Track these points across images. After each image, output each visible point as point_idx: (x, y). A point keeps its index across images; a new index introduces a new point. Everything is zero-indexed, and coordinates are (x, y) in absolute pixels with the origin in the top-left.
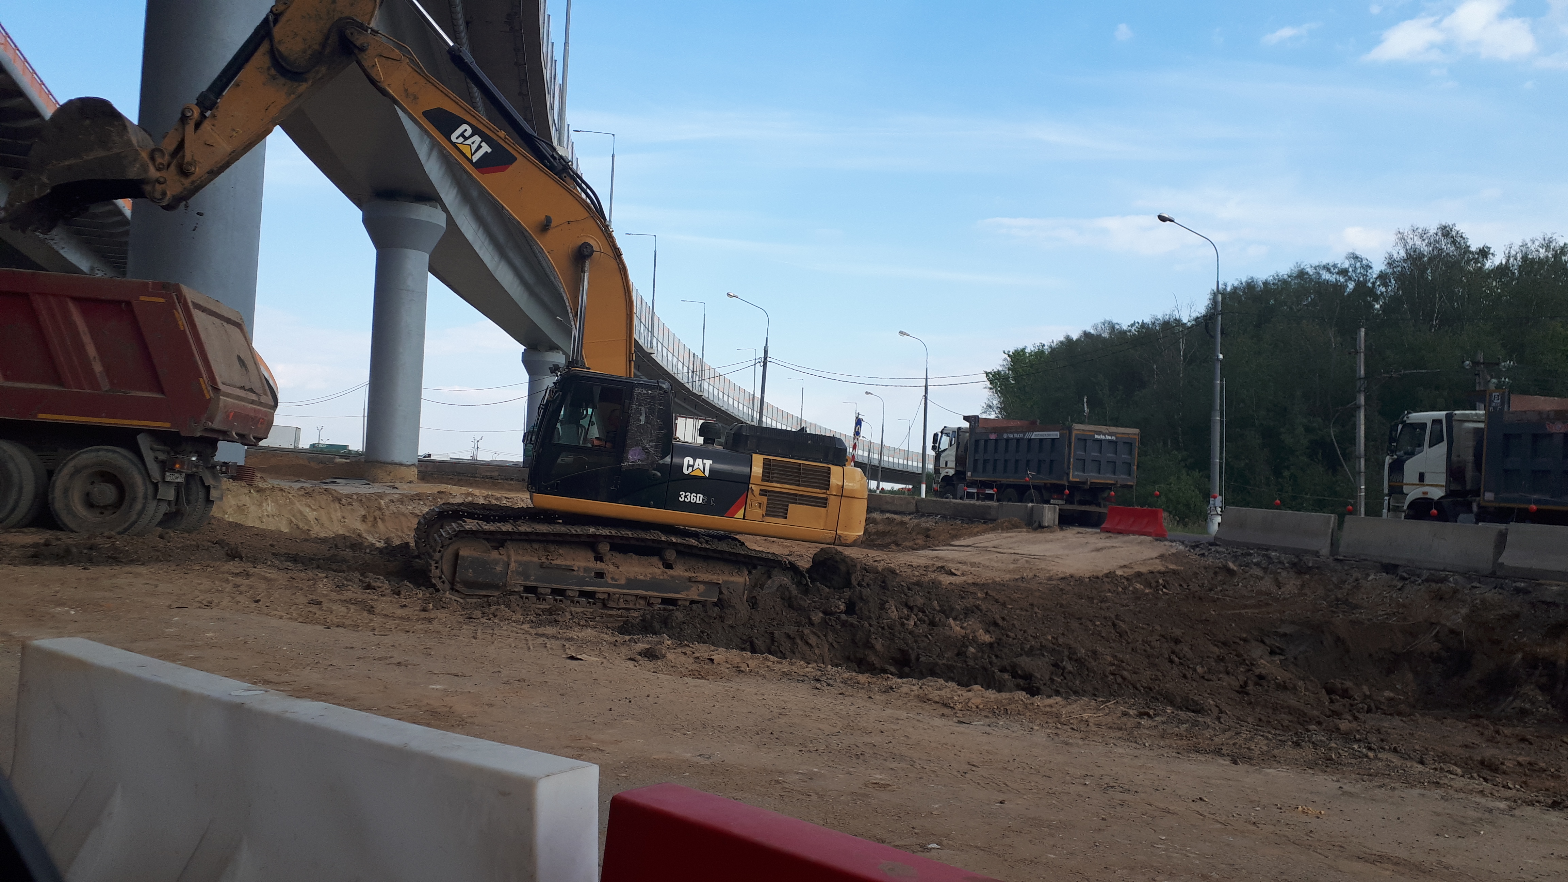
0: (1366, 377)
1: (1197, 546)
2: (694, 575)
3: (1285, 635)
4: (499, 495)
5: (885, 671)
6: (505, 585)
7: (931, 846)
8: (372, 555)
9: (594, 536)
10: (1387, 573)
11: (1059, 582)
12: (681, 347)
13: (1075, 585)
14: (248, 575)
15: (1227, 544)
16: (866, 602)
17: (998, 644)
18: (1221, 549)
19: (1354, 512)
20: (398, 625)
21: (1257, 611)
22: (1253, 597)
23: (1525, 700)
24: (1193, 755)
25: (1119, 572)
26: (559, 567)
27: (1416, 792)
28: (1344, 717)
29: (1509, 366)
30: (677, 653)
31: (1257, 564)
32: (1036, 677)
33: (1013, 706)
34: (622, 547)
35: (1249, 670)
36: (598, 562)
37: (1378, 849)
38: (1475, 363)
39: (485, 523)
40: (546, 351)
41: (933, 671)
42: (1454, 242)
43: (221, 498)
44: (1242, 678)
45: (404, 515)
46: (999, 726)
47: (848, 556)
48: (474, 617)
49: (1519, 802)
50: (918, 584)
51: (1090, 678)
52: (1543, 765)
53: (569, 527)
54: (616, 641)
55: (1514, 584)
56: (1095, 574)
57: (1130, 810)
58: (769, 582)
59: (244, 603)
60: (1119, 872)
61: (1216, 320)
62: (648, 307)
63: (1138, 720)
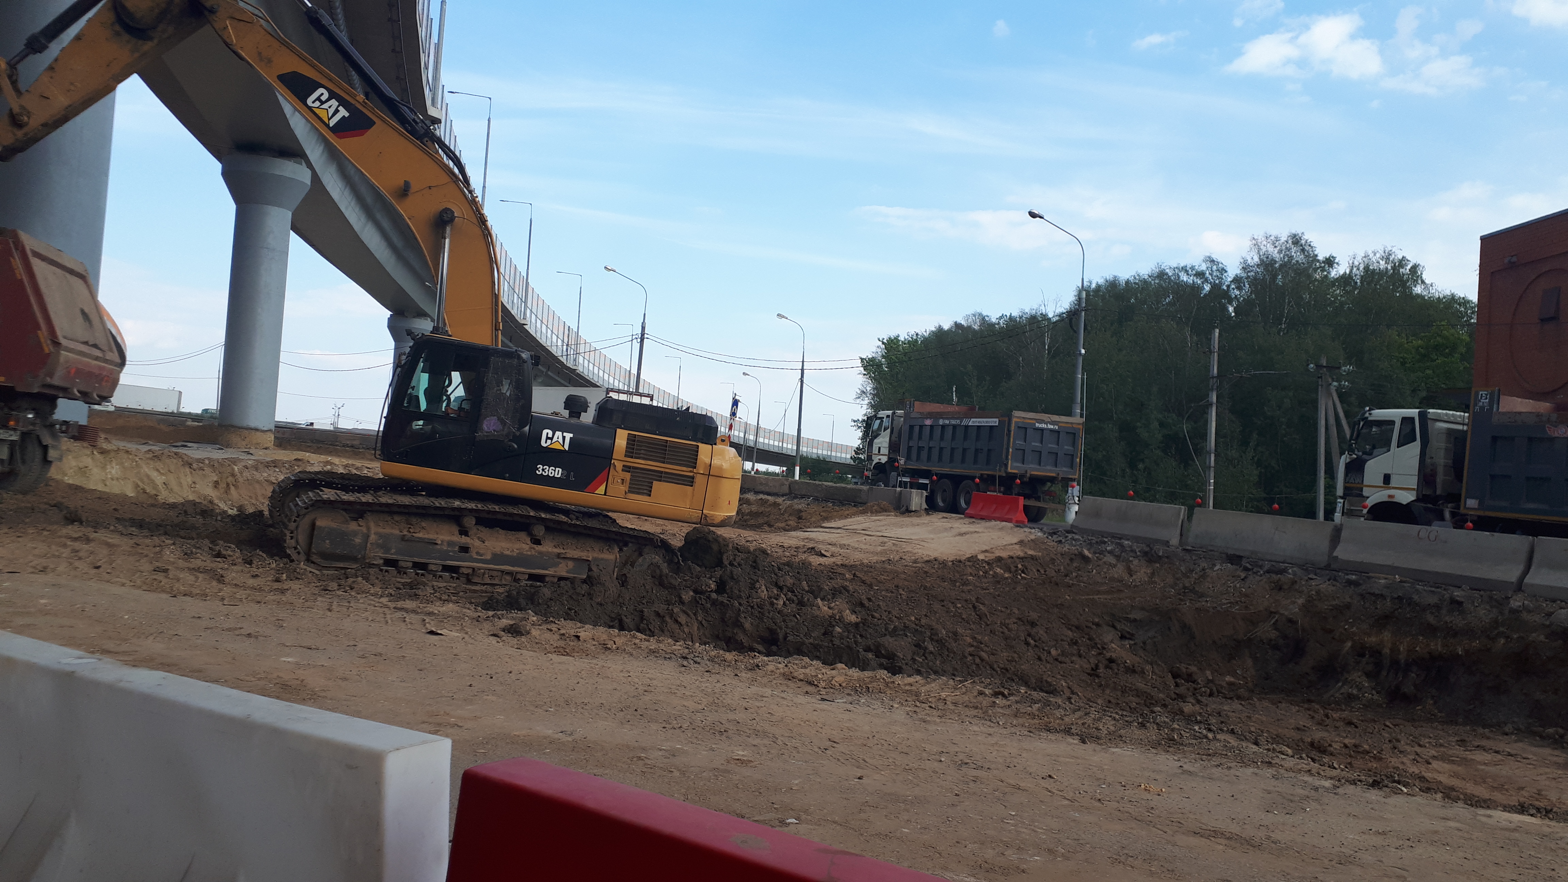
0: (1219, 375)
1: (1055, 533)
2: (563, 551)
3: (1135, 620)
4: (359, 465)
5: (752, 650)
6: (364, 558)
7: (789, 821)
8: (223, 522)
9: (459, 509)
10: (1232, 564)
11: (924, 565)
12: (556, 319)
13: (939, 569)
14: (88, 540)
15: (1083, 531)
16: (737, 581)
17: (864, 624)
18: (1077, 537)
19: (1203, 505)
20: (249, 595)
21: (1109, 597)
22: (1106, 583)
23: (1352, 686)
24: (1044, 734)
25: (981, 557)
26: (421, 540)
27: (1250, 771)
28: (1188, 700)
29: (1349, 370)
30: (542, 629)
31: (1110, 552)
32: (899, 657)
33: (875, 684)
34: (488, 522)
35: (1100, 654)
36: (463, 536)
37: (1213, 825)
38: (1319, 366)
39: (344, 493)
40: (414, 317)
41: (799, 651)
42: (1303, 250)
43: (60, 459)
44: (1093, 661)
45: (258, 482)
46: (861, 704)
47: (721, 535)
48: (330, 589)
49: (1343, 781)
50: (788, 564)
51: (950, 659)
52: (1366, 747)
53: (432, 499)
54: (479, 616)
55: (1346, 577)
56: (958, 558)
57: (983, 786)
58: (640, 560)
59: (83, 569)
60: (970, 846)
61: (1080, 316)
62: (522, 277)
63: (993, 699)
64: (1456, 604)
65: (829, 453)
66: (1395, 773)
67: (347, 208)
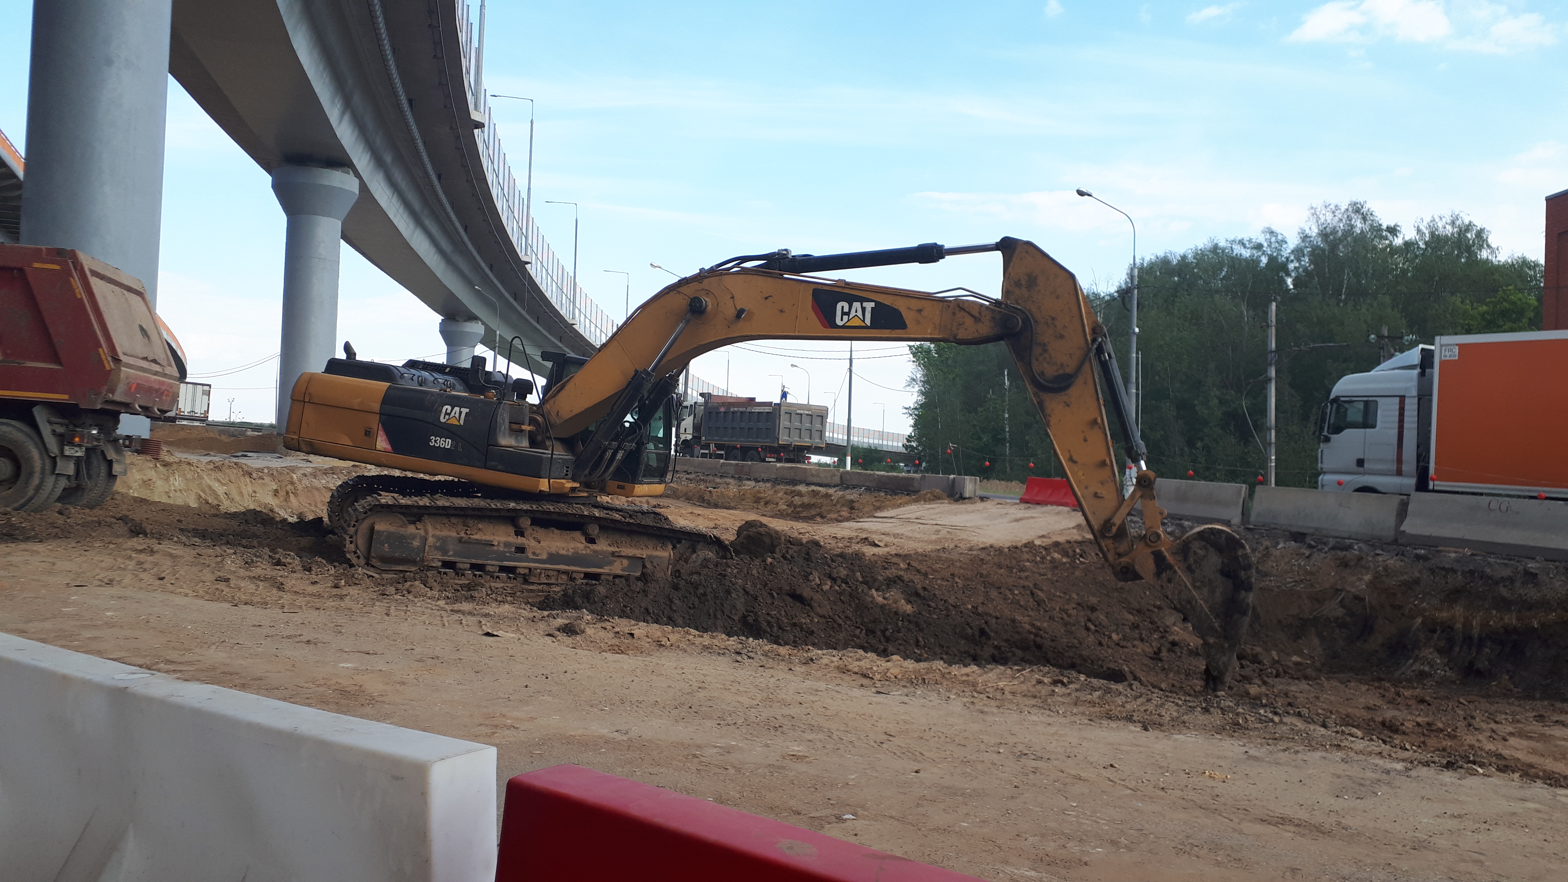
0: (1278, 349)
2: (618, 550)
5: (806, 643)
6: (422, 560)
7: (845, 817)
8: (284, 530)
9: (515, 510)
10: (1296, 542)
11: (979, 552)
12: (605, 318)
13: (995, 556)
14: (152, 552)
17: (919, 614)
19: (1264, 482)
20: (309, 602)
23: (1424, 663)
24: (1105, 722)
25: (1038, 542)
26: (478, 542)
27: (1318, 754)
28: (1253, 681)
29: (1412, 339)
30: (597, 628)
33: (931, 676)
34: (544, 522)
35: (1162, 637)
36: (519, 537)
37: (1280, 812)
38: (1380, 337)
39: (401, 497)
40: (465, 321)
41: (853, 642)
42: (1365, 219)
43: (125, 473)
44: (1155, 644)
45: (317, 489)
46: (917, 696)
48: (387, 593)
49: (1416, 763)
50: (842, 555)
52: (1440, 725)
53: (488, 501)
54: (534, 617)
55: (1414, 551)
56: (1014, 544)
57: (1042, 777)
58: (694, 556)
59: (148, 581)
60: (1031, 839)
61: (1132, 294)
62: (569, 277)
63: (1052, 688)
64: (1531, 577)
65: (881, 442)
66: (1470, 753)
67: (395, 216)
